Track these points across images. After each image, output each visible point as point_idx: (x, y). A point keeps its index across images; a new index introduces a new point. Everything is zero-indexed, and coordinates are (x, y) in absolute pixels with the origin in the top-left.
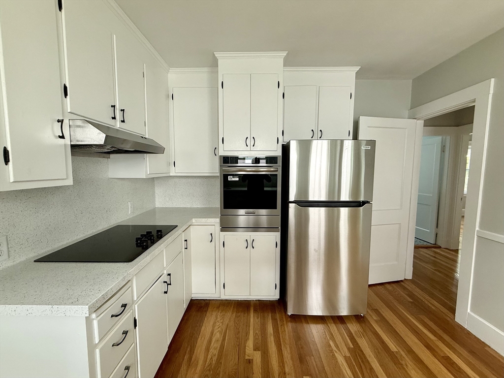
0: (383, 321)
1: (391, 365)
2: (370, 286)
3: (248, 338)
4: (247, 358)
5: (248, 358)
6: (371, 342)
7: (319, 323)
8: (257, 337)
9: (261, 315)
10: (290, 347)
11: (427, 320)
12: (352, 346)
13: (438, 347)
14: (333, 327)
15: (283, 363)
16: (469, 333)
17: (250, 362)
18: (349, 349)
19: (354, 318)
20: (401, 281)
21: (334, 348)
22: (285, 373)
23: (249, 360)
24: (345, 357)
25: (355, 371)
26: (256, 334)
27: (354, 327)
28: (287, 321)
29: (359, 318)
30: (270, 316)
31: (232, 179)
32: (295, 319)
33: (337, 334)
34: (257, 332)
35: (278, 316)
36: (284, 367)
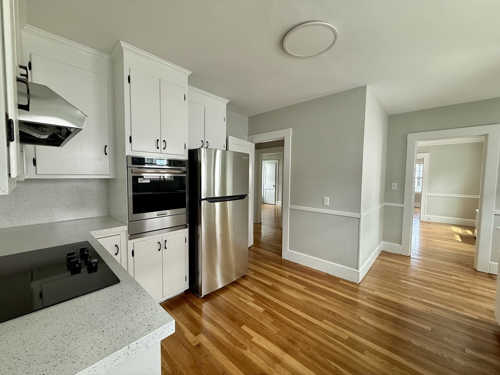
0: (256, 273)
1: (275, 293)
3: (183, 331)
4: (194, 345)
5: (196, 344)
6: (258, 286)
7: (225, 292)
8: (190, 326)
9: (179, 310)
10: (219, 317)
11: (272, 263)
12: (252, 294)
14: (235, 290)
15: (223, 329)
16: (290, 262)
17: (200, 346)
18: (251, 296)
19: (242, 278)
21: (245, 301)
22: (229, 334)
23: (198, 344)
24: (253, 302)
25: (263, 306)
26: (187, 324)
27: (245, 283)
28: (204, 302)
29: (244, 277)
30: (187, 306)
31: (142, 181)
32: (208, 297)
33: (240, 292)
34: (187, 322)
35: (194, 303)
36: (225, 331)
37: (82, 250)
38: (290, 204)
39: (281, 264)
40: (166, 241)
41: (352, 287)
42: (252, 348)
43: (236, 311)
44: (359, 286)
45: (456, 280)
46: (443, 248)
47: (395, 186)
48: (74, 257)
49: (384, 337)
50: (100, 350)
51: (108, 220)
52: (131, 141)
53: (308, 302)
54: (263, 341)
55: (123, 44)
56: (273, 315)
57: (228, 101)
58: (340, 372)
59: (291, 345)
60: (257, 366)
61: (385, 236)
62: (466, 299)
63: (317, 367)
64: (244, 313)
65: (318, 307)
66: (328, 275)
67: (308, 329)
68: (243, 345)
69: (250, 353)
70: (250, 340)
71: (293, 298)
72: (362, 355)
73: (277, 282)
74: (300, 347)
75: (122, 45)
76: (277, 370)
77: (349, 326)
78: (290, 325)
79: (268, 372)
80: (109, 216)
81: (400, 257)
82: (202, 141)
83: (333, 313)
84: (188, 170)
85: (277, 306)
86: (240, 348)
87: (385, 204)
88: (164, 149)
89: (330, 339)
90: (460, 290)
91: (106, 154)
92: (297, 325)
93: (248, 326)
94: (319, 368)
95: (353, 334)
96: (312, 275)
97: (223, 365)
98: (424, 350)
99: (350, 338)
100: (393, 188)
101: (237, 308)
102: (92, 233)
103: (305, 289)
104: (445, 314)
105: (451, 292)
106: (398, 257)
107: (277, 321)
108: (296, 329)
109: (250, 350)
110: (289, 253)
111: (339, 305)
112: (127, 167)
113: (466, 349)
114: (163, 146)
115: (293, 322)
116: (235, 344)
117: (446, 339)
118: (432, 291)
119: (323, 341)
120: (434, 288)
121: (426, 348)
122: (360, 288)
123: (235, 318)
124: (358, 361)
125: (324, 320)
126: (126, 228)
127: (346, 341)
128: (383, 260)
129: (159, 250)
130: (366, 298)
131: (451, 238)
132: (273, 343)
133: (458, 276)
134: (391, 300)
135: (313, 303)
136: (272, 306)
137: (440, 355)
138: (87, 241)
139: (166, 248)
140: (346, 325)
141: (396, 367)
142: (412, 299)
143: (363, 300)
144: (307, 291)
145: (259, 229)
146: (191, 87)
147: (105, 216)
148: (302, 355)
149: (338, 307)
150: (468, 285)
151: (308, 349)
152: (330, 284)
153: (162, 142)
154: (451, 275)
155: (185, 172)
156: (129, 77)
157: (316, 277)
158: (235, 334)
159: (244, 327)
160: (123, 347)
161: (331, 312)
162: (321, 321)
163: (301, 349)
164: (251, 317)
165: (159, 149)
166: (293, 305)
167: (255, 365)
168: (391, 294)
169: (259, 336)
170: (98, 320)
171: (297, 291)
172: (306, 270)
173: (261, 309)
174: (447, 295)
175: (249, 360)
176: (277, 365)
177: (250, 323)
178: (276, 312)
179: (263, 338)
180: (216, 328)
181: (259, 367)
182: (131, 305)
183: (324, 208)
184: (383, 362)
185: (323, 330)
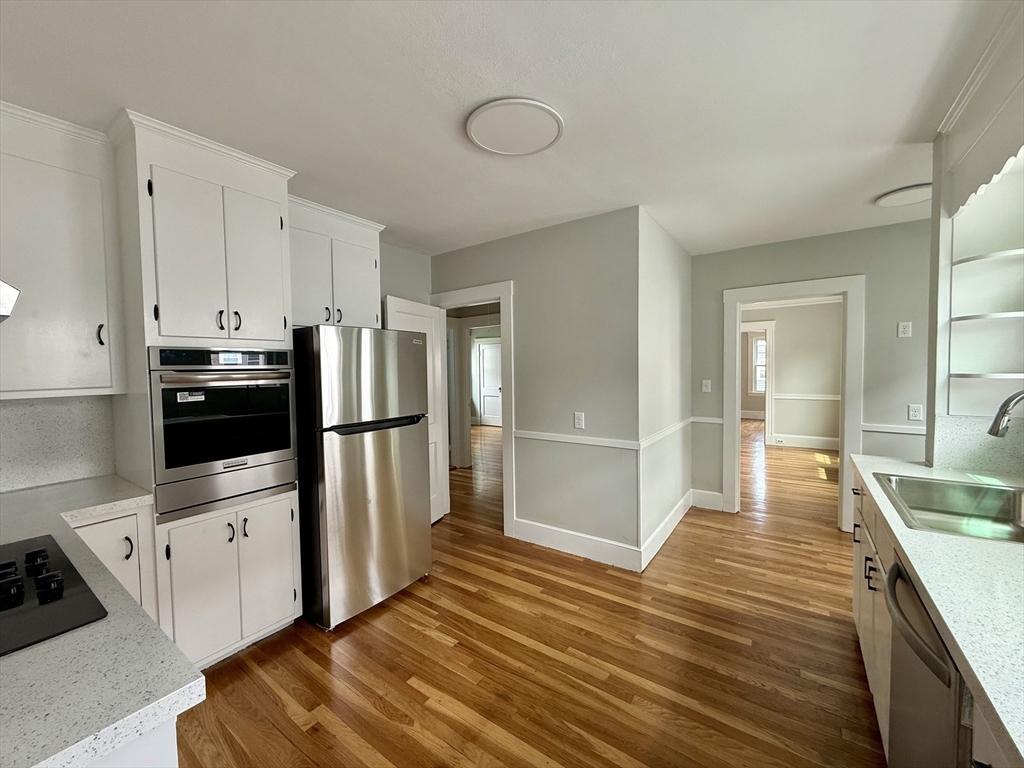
2: (433, 525)
3: (282, 704)
4: (305, 729)
5: (308, 727)
6: (451, 596)
7: (382, 614)
8: (299, 692)
9: (279, 662)
12: (436, 613)
13: (504, 565)
14: (404, 607)
16: (518, 541)
17: (317, 730)
18: (435, 618)
19: (419, 583)
20: (442, 518)
21: (420, 628)
22: (381, 698)
23: (313, 727)
24: (438, 629)
25: (456, 634)
26: (293, 689)
27: (425, 593)
28: (334, 641)
29: (424, 581)
30: (299, 653)
31: (187, 398)
32: (344, 629)
33: (413, 611)
34: (293, 686)
35: (313, 644)
36: (374, 693)
37: (31, 557)
38: (516, 429)
39: (502, 548)
40: (245, 520)
41: (628, 580)
42: (424, 719)
43: (400, 649)
44: (641, 577)
45: (807, 551)
46: (796, 494)
47: (708, 386)
48: (11, 573)
49: (669, 668)
50: (34, 750)
51: (114, 483)
52: (157, 315)
53: (545, 617)
54: (450, 705)
55: (133, 115)
56: (472, 650)
57: (383, 227)
58: (586, 741)
59: (502, 705)
60: (429, 752)
61: (695, 480)
62: (817, 584)
63: (545, 740)
64: (415, 652)
65: (560, 624)
66: (587, 562)
67: (537, 670)
68: (407, 716)
69: (419, 730)
70: (422, 706)
71: (515, 612)
72: (628, 704)
73: (488, 583)
74: (517, 704)
75: (131, 117)
76: (469, 754)
77: (612, 654)
78: (505, 667)
79: (450, 762)
80: (116, 474)
81: (721, 517)
82: (327, 309)
83: (588, 634)
84: (292, 372)
85: (484, 632)
86: (401, 722)
87: (692, 419)
88: (237, 329)
89: (573, 681)
90: (810, 568)
91: (102, 343)
92: (517, 664)
93: (422, 678)
94: (549, 739)
95: (618, 669)
96: (557, 565)
97: (360, 761)
98: (734, 681)
99: (611, 677)
100: (704, 390)
101: (401, 644)
102: (66, 516)
103: (542, 592)
104: (780, 615)
105: (794, 573)
106: (716, 516)
107: (482, 661)
108: (514, 672)
109: (421, 725)
110: (518, 526)
111: (599, 617)
112: (150, 371)
113: (801, 671)
114: (233, 324)
115: (510, 660)
116: (391, 717)
117: (773, 657)
118: (764, 575)
119: (563, 688)
120: (769, 568)
121: (739, 678)
122: (644, 582)
123: (395, 665)
124: (619, 717)
125: (570, 649)
126: (149, 499)
127: (604, 683)
128: (692, 525)
129: (231, 540)
130: (649, 598)
131: (812, 474)
132: (466, 705)
133: (811, 544)
134: (693, 597)
135: (551, 618)
136: (473, 633)
137: (758, 688)
138: (50, 536)
139: (246, 535)
140: (607, 652)
141: (683, 718)
142: (729, 593)
143: (647, 603)
144: (545, 597)
145: (467, 480)
146: (294, 199)
147: (106, 476)
148: (519, 720)
149: (596, 621)
150: (822, 557)
151: (532, 707)
152: (590, 579)
153: (232, 316)
154: (799, 543)
155: (287, 375)
156: (150, 185)
157: (564, 567)
158: (393, 697)
159: (414, 682)
160: (82, 738)
161: (583, 633)
162: (562, 651)
163: (519, 708)
164: (428, 659)
165: (226, 331)
166: (513, 627)
167: (426, 752)
168: (695, 587)
169: (441, 693)
170: (41, 696)
171: (526, 597)
172: (548, 554)
173: (451, 641)
174: (787, 579)
175: (416, 743)
176: (470, 745)
177: (425, 672)
178: (479, 644)
179: (447, 697)
180: (354, 689)
181: (433, 755)
182: (119, 659)
183: (576, 434)
184: (662, 713)
185: (565, 667)
